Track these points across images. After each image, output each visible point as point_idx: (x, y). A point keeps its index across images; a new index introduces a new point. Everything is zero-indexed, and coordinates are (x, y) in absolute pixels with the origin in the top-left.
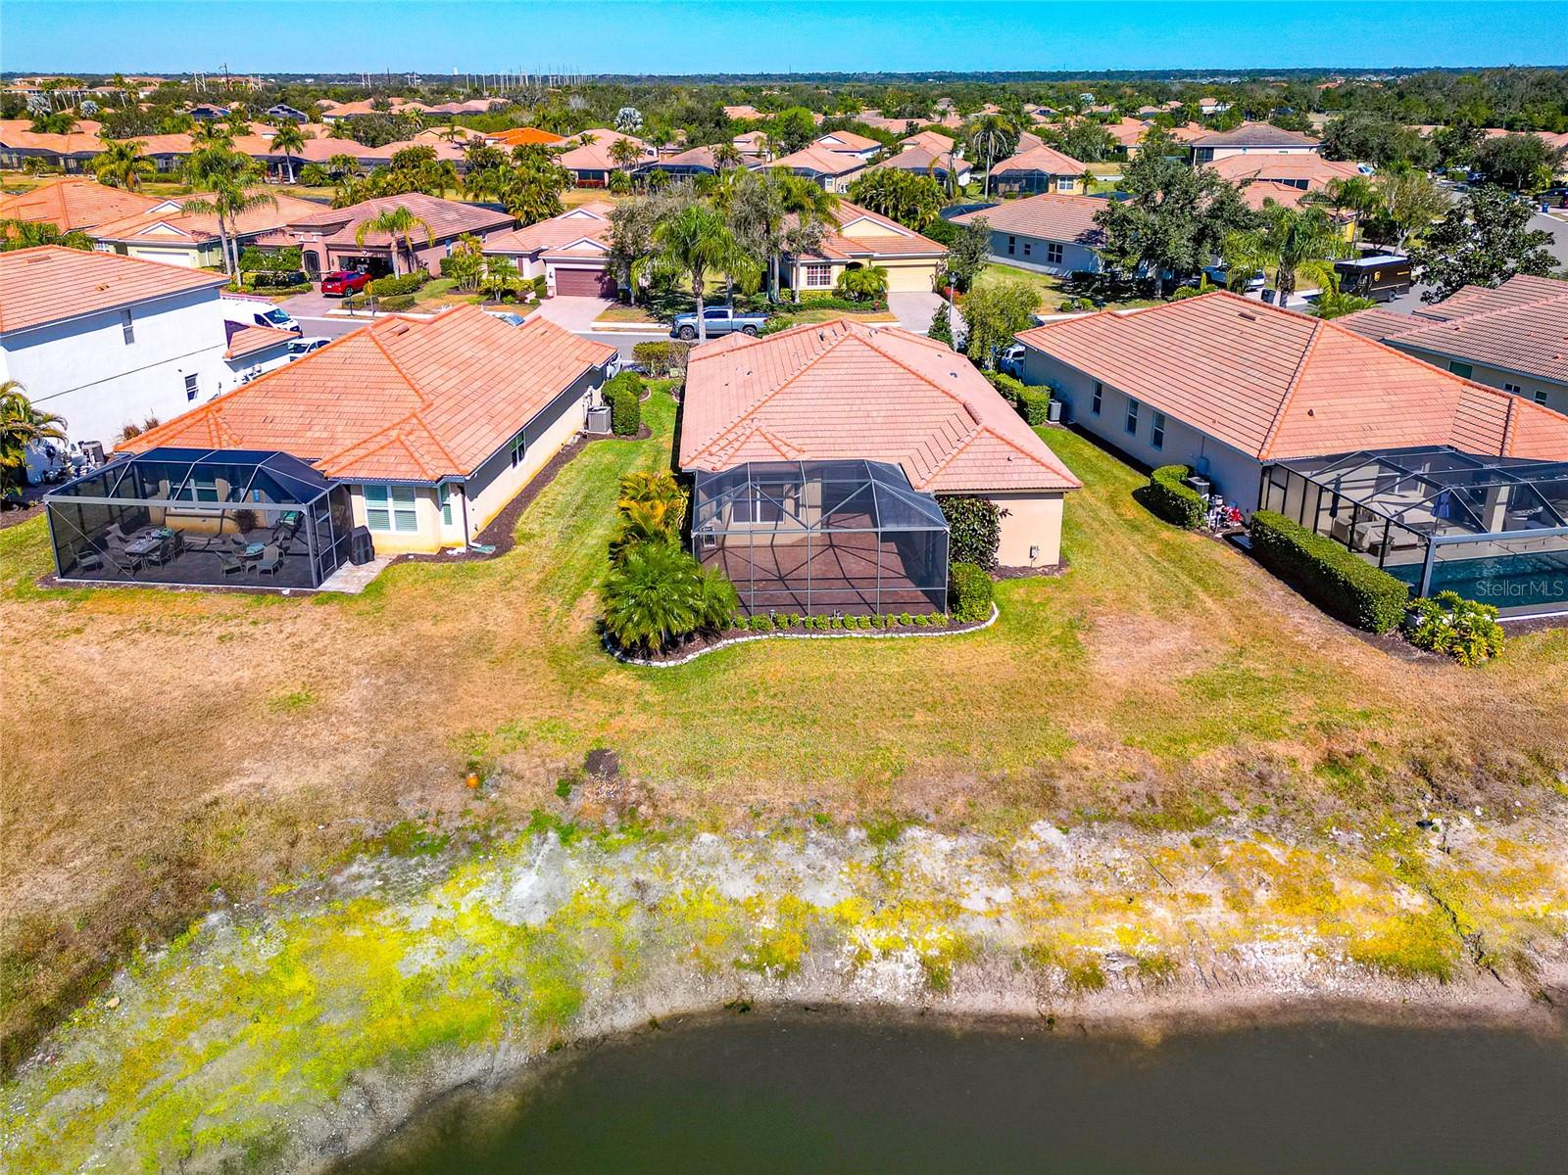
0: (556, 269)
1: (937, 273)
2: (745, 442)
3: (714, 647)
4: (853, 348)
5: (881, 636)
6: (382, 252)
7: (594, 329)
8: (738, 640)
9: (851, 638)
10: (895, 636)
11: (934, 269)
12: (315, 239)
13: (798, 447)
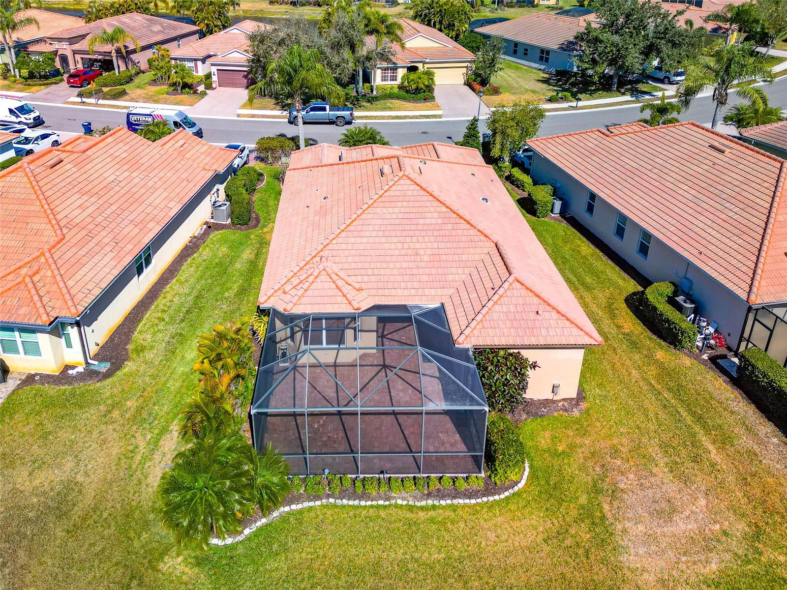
0: (218, 70)
1: (467, 72)
2: (313, 282)
3: (271, 517)
4: (405, 187)
5: (423, 503)
6: (107, 56)
7: (238, 116)
8: (294, 507)
9: (396, 506)
10: (436, 503)
11: (465, 69)
12: (65, 47)
13: (357, 286)
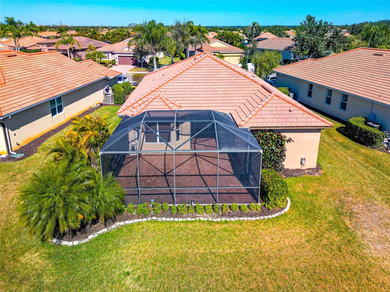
0: (118, 56)
1: (240, 58)
4: (208, 61)
5: (219, 220)
7: (127, 73)
8: (127, 222)
9: (200, 221)
10: (228, 219)
12: (45, 48)
13: (178, 105)
